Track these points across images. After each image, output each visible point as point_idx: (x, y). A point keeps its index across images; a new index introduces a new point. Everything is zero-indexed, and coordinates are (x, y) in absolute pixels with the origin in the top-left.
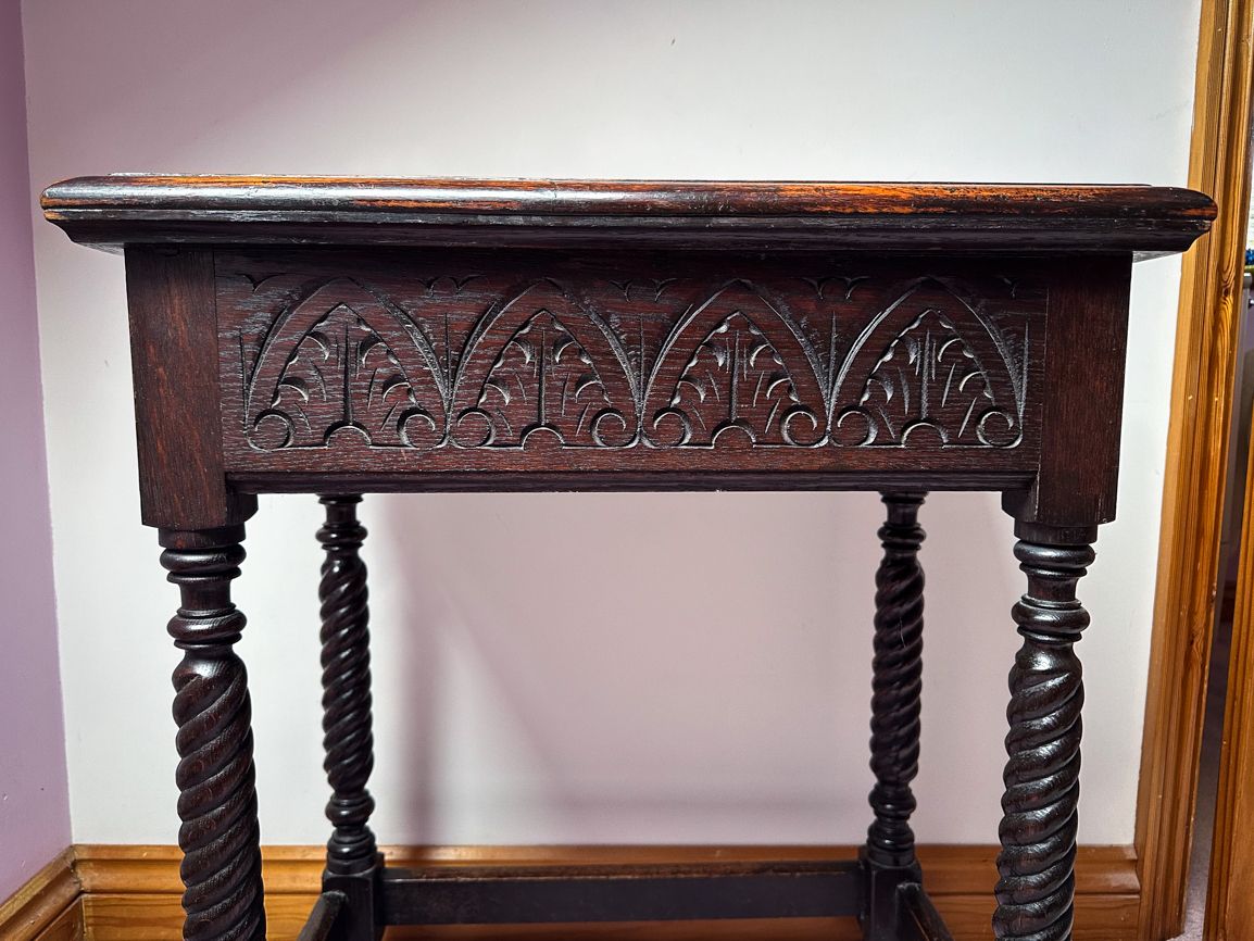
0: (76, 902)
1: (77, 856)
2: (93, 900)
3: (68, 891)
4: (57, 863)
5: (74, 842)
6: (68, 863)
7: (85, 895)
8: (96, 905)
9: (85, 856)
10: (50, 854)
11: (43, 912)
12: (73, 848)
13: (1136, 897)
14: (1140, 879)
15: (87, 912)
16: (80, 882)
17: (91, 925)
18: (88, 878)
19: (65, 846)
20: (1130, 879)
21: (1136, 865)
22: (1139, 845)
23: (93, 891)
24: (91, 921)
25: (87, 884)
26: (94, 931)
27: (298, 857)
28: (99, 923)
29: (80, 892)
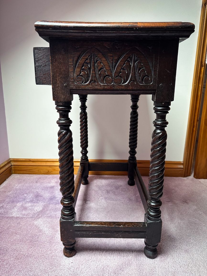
0: (11, 167)
1: (11, 160)
2: (14, 167)
3: (10, 165)
4: (8, 160)
5: (10, 158)
6: (10, 161)
7: (12, 166)
8: (14, 168)
9: (12, 160)
11: (7, 167)
12: (10, 159)
13: (182, 169)
14: (183, 166)
15: (13, 169)
16: (11, 164)
17: (14, 171)
18: (13, 163)
19: (9, 158)
20: (182, 166)
21: (183, 164)
22: (183, 162)
23: (14, 165)
24: (13, 170)
25: (13, 164)
26: (14, 172)
27: (47, 160)
28: (15, 170)
29: (12, 165)
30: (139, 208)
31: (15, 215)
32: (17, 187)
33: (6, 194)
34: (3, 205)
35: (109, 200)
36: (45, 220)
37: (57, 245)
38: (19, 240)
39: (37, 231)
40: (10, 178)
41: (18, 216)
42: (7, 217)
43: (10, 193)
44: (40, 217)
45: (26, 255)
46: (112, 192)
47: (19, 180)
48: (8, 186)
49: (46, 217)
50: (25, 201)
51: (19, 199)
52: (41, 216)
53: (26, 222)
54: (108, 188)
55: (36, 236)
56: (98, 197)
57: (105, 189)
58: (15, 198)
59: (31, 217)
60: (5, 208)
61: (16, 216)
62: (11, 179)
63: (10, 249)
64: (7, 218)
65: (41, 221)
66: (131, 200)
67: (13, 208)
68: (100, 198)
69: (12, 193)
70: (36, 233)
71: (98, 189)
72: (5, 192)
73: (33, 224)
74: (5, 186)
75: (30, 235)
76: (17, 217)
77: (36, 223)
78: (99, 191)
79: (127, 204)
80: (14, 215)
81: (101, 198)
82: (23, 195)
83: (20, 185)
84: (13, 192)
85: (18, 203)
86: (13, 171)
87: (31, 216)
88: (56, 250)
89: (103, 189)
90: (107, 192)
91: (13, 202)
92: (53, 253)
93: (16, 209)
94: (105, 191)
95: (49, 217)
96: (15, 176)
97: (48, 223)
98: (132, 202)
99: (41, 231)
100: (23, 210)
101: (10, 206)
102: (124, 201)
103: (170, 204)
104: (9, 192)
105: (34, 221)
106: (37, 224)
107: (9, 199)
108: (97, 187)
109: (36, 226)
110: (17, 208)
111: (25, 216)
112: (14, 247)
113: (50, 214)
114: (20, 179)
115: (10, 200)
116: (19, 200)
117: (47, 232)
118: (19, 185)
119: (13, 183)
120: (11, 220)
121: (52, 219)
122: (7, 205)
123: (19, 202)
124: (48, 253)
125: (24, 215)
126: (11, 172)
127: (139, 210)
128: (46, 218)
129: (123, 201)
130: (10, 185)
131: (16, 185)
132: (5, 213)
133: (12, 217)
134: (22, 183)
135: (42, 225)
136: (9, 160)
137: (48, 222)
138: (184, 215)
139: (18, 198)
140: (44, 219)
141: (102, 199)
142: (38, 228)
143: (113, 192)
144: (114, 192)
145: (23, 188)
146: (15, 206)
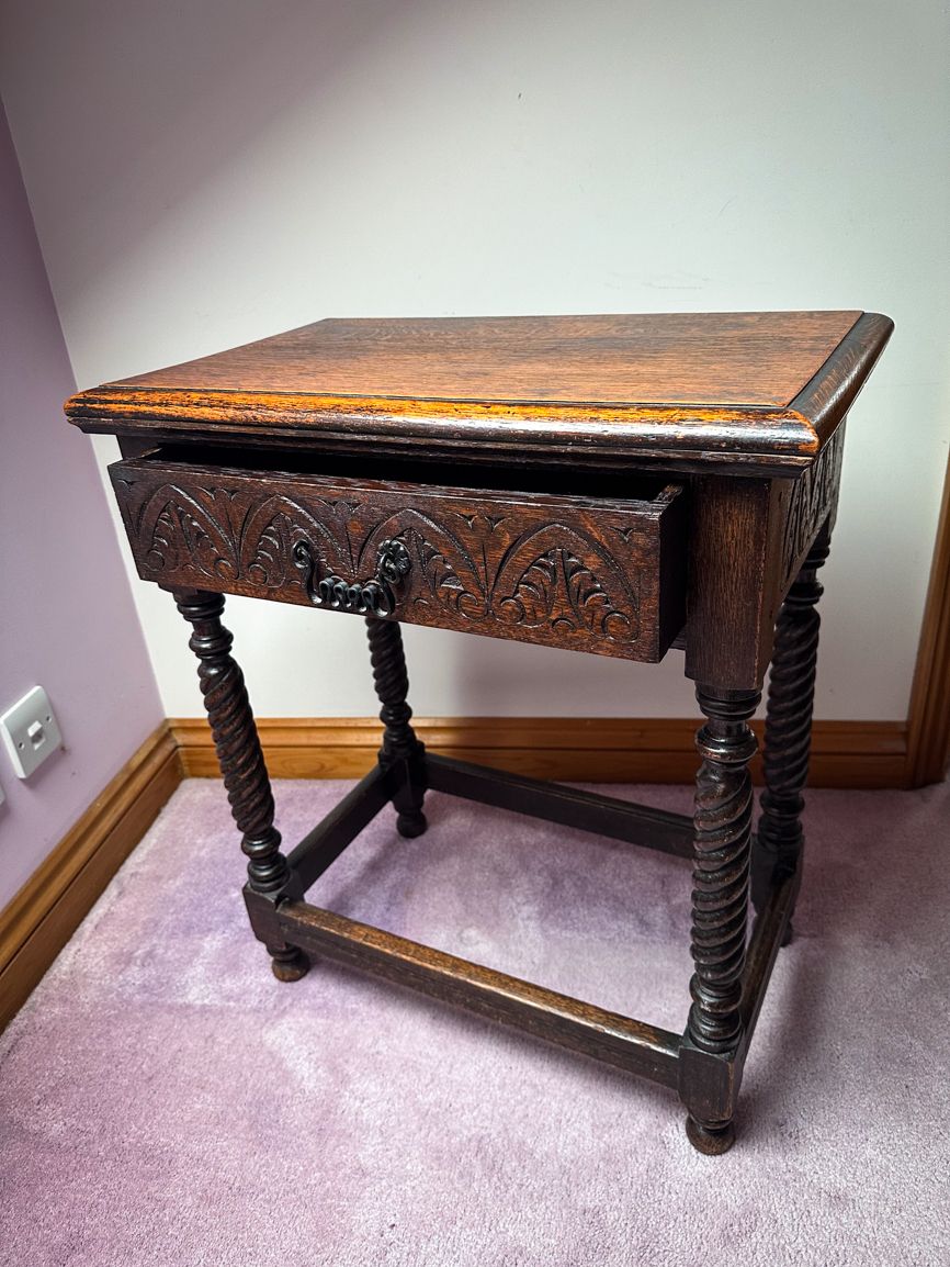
0: (175, 753)
1: (171, 725)
2: (187, 751)
3: (169, 747)
4: (158, 731)
5: (167, 717)
6: (166, 730)
7: (180, 749)
8: (188, 754)
9: (175, 725)
10: (154, 726)
11: (158, 759)
12: (167, 720)
13: (903, 758)
14: (908, 745)
15: (183, 758)
16: (175, 741)
17: (189, 765)
18: (180, 739)
19: (162, 720)
20: (900, 746)
21: (904, 735)
22: (909, 722)
23: (184, 746)
24: (186, 763)
25: (180, 742)
26: (190, 769)
27: (309, 725)
28: (191, 764)
29: (177, 747)
30: (677, 971)
31: (198, 998)
32: (203, 853)
33: (161, 888)
34: (155, 945)
35: (558, 926)
36: (304, 1025)
37: (342, 1147)
38: (213, 1115)
39: (272, 1076)
40: (176, 804)
41: (206, 1001)
42: (169, 1006)
43: (179, 882)
44: (285, 1008)
45: (237, 1185)
46: (571, 883)
47: (209, 811)
48: (170, 844)
49: (307, 1012)
50: (233, 925)
51: (209, 914)
52: (291, 1005)
53: (236, 1030)
54: (558, 861)
55: (269, 1102)
56: (511, 908)
57: (547, 866)
58: (196, 910)
59: (256, 1010)
60: (162, 962)
61: (199, 1002)
62: (179, 806)
63: (182, 1159)
64: (171, 1009)
65: (290, 1029)
66: (647, 930)
67: (190, 962)
68: (519, 912)
69: (185, 884)
70: (269, 1086)
71: (518, 863)
72: (158, 878)
73: (262, 1044)
74: (158, 847)
75: (248, 1097)
76: (204, 1010)
77: (271, 1037)
78: (519, 874)
79: (630, 951)
80: (194, 996)
81: (525, 915)
82: (226, 892)
83: (214, 839)
84: (188, 879)
85: (208, 939)
86: (186, 768)
87: (254, 1001)
88: (337, 1167)
89: (537, 862)
90: (551, 882)
91: (188, 930)
92: (329, 1183)
93: (198, 969)
94: (545, 874)
95: (320, 1008)
96: (194, 792)
97: (316, 1039)
98: (650, 938)
99: (286, 1077)
100: (224, 973)
101: (178, 951)
102: (618, 934)
103: (815, 949)
104: (174, 876)
105: (264, 1030)
106: (274, 1043)
107: (174, 916)
108: (512, 852)
109: (270, 1053)
110: (202, 964)
111: (232, 1004)
112: (196, 1148)
113: (324, 998)
114: (215, 808)
115: (177, 919)
116: (209, 919)
117: (309, 1085)
118: (209, 840)
119: (186, 828)
120: (185, 1021)
121: (329, 1021)
122: (167, 948)
123: (209, 930)
124: (313, 1182)
125: (229, 998)
126: (179, 771)
127: (674, 982)
128: (309, 1015)
129: (613, 934)
130: (174, 843)
131: (200, 841)
132: (163, 985)
133: (188, 1006)
134: (222, 831)
135: (292, 1048)
136: (163, 727)
137: (314, 1035)
138: (864, 1013)
139: (205, 910)
140: (301, 1019)
141: (529, 918)
142: (277, 1061)
143: (579, 879)
144: (579, 883)
145: (226, 858)
146: (196, 953)
